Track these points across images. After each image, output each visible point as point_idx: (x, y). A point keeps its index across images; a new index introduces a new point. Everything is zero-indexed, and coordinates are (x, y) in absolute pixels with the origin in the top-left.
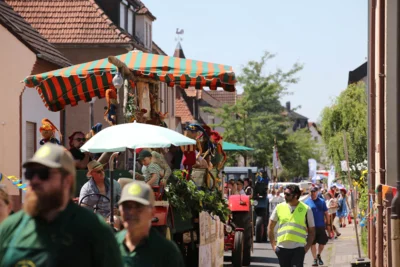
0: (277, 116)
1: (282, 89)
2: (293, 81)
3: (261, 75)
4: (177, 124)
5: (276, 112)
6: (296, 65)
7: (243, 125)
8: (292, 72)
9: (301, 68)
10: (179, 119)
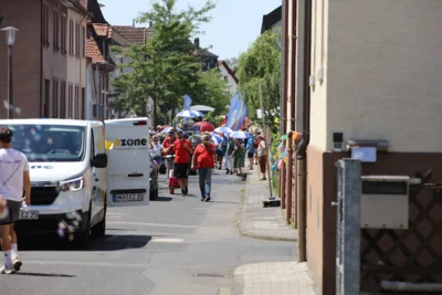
0: (188, 56)
1: (193, 27)
2: (205, 20)
3: (172, 12)
4: (87, 65)
5: (187, 51)
6: (208, 3)
7: (153, 66)
8: (204, 10)
9: (214, 6)
10: (89, 59)
